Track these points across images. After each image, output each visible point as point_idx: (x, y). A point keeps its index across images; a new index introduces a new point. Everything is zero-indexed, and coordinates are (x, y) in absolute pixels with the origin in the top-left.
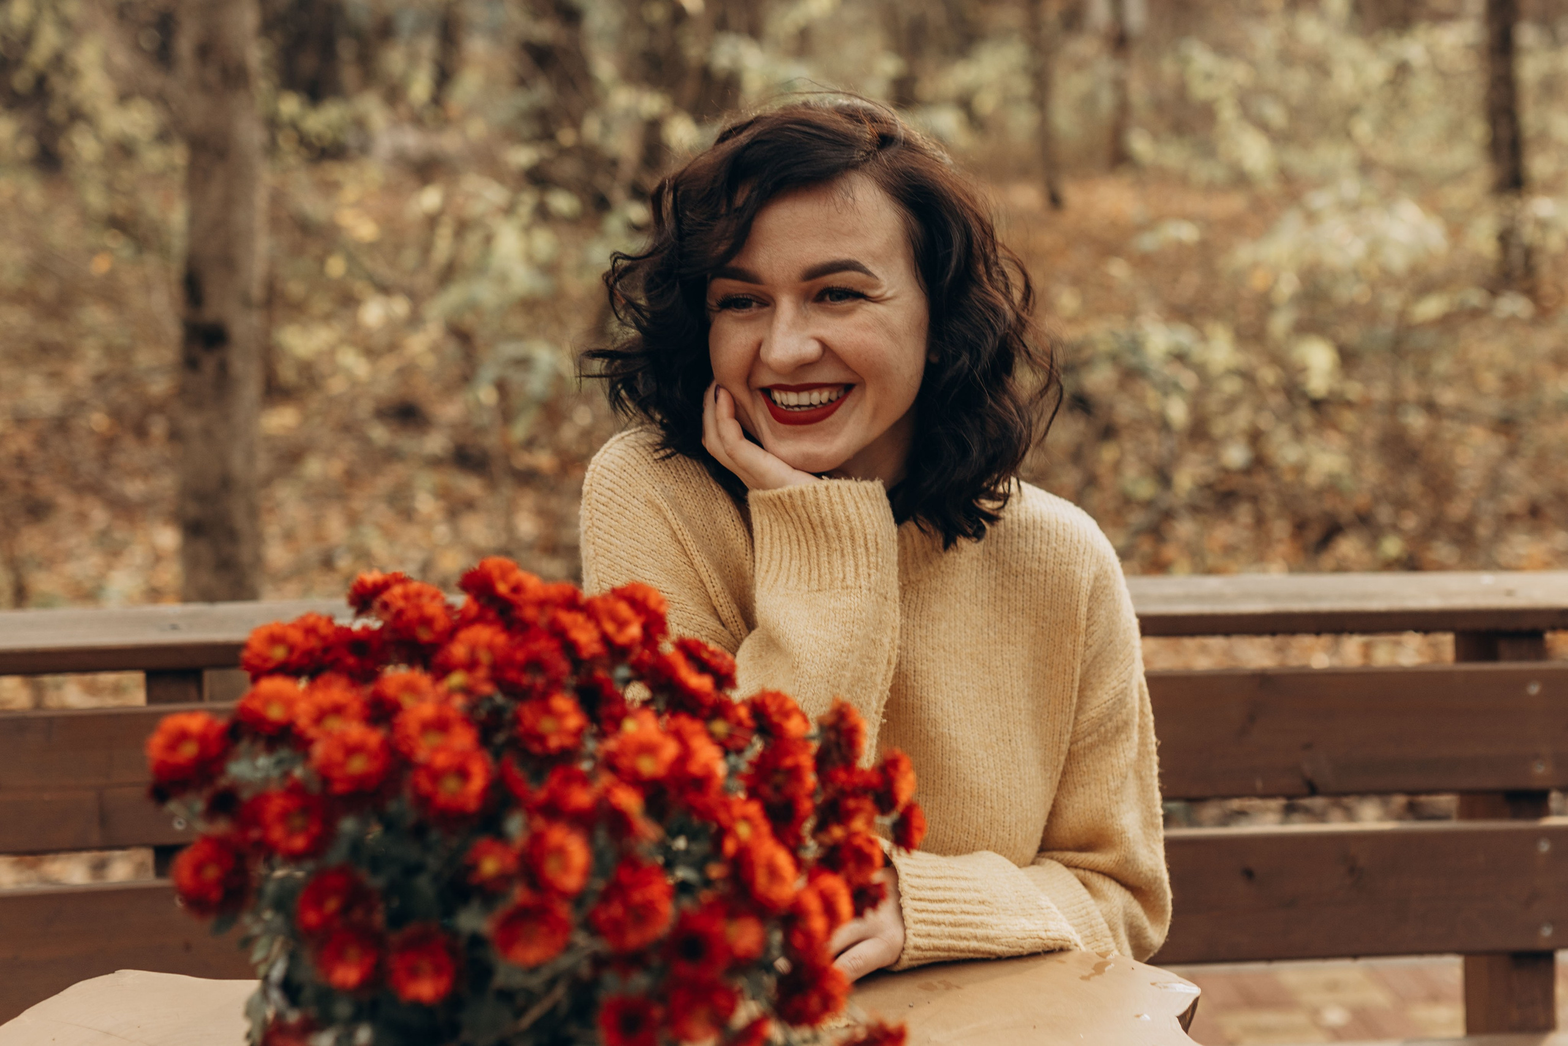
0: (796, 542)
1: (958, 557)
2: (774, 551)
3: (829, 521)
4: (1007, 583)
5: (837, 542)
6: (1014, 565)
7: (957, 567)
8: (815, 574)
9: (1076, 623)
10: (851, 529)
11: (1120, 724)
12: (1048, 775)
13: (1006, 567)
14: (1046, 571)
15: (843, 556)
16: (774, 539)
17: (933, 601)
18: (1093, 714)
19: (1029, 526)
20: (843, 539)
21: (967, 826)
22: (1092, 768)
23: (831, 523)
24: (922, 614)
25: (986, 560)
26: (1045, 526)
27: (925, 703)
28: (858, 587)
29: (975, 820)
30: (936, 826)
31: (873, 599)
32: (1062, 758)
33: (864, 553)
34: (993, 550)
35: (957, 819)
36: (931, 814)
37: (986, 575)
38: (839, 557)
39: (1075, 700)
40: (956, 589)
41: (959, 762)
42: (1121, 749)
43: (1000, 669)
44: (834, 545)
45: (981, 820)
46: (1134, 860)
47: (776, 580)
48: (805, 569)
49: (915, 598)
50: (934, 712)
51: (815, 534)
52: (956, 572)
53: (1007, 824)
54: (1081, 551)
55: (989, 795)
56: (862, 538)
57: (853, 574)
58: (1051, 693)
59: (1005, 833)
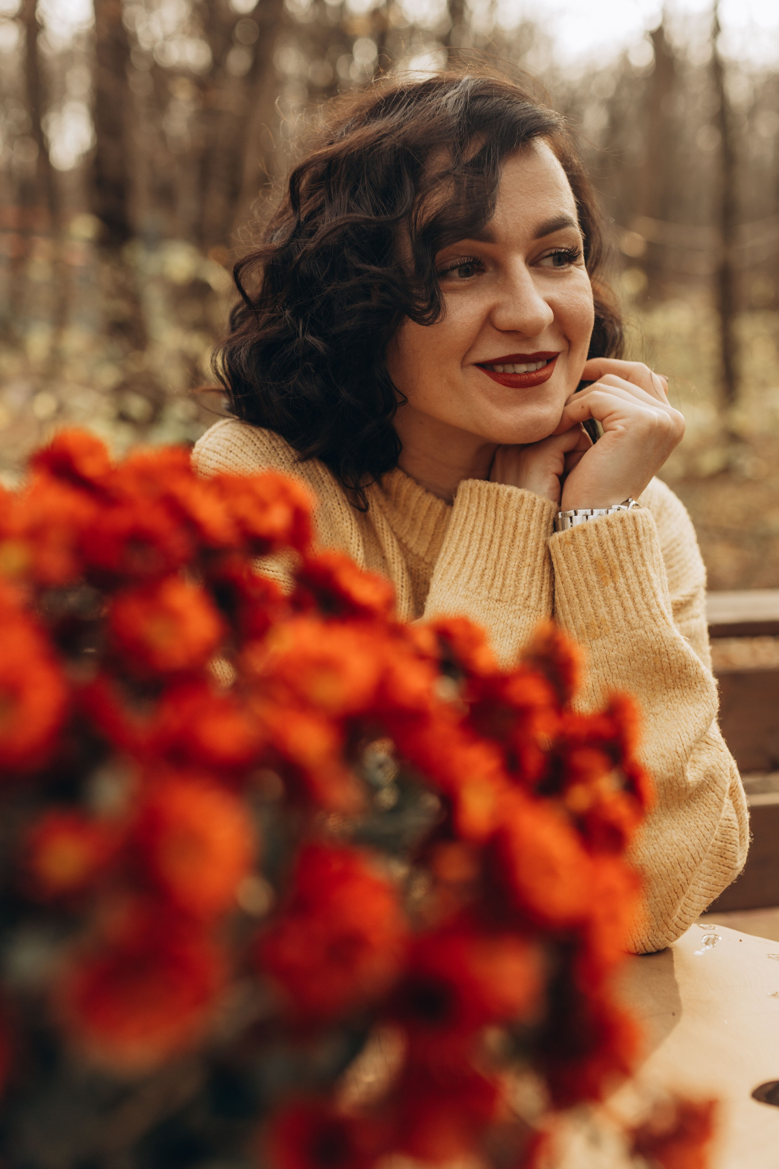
0: (488, 542)
2: (462, 544)
8: (498, 583)
16: (465, 532)
48: (489, 573)
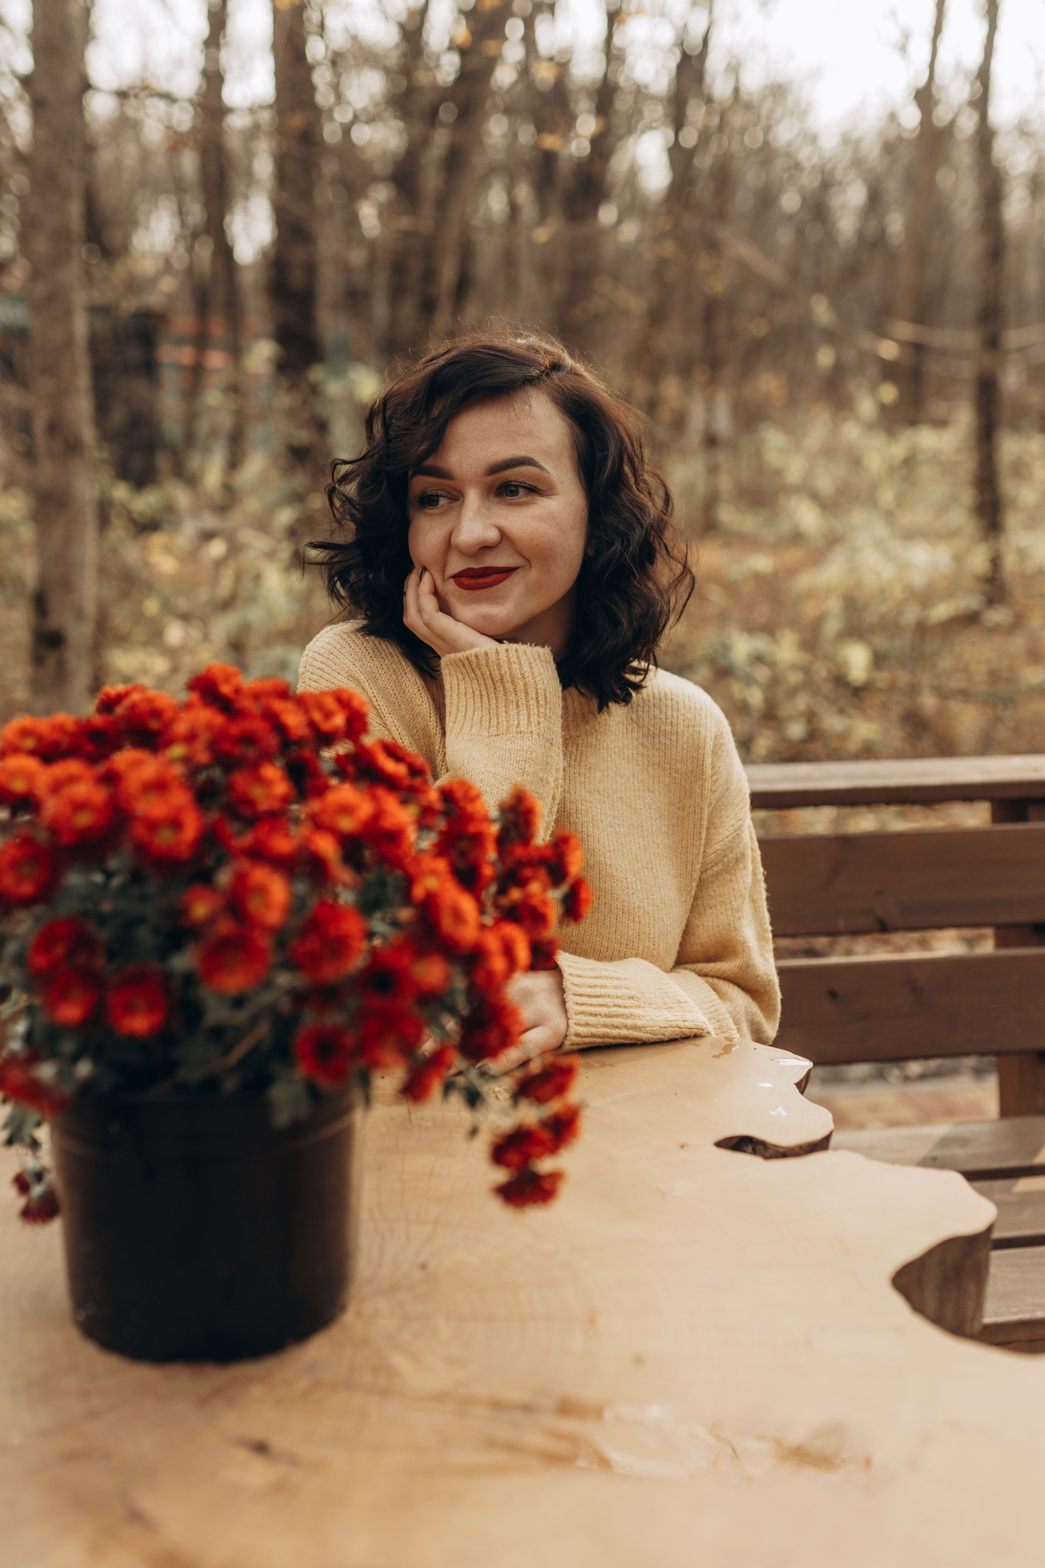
0: (479, 696)
1: (608, 720)
2: (461, 704)
3: (507, 678)
4: (646, 743)
5: (513, 695)
6: (651, 729)
7: (607, 728)
8: (494, 722)
9: (703, 772)
10: (525, 684)
11: (739, 856)
12: (683, 899)
13: (646, 730)
14: (677, 732)
15: (518, 706)
16: (461, 695)
17: (589, 754)
18: (718, 847)
19: (661, 698)
20: (519, 692)
21: (619, 937)
22: (718, 893)
23: (509, 679)
24: (581, 764)
25: (629, 724)
26: (674, 697)
27: (586, 836)
28: (529, 732)
29: (626, 933)
30: (594, 938)
31: (541, 742)
32: (694, 884)
33: (535, 704)
34: (634, 717)
35: (611, 932)
36: (590, 928)
37: (629, 736)
38: (514, 708)
39: (703, 836)
40: (607, 745)
41: (613, 884)
42: (740, 876)
43: (643, 811)
44: (511, 698)
45: (631, 932)
46: (753, 965)
47: (462, 728)
48: (486, 718)
49: (574, 750)
50: (592, 843)
51: (495, 689)
52: (607, 732)
53: (651, 936)
54: (704, 716)
55: (637, 911)
56: (534, 692)
57: (526, 722)
58: (684, 831)
59: (650, 943)
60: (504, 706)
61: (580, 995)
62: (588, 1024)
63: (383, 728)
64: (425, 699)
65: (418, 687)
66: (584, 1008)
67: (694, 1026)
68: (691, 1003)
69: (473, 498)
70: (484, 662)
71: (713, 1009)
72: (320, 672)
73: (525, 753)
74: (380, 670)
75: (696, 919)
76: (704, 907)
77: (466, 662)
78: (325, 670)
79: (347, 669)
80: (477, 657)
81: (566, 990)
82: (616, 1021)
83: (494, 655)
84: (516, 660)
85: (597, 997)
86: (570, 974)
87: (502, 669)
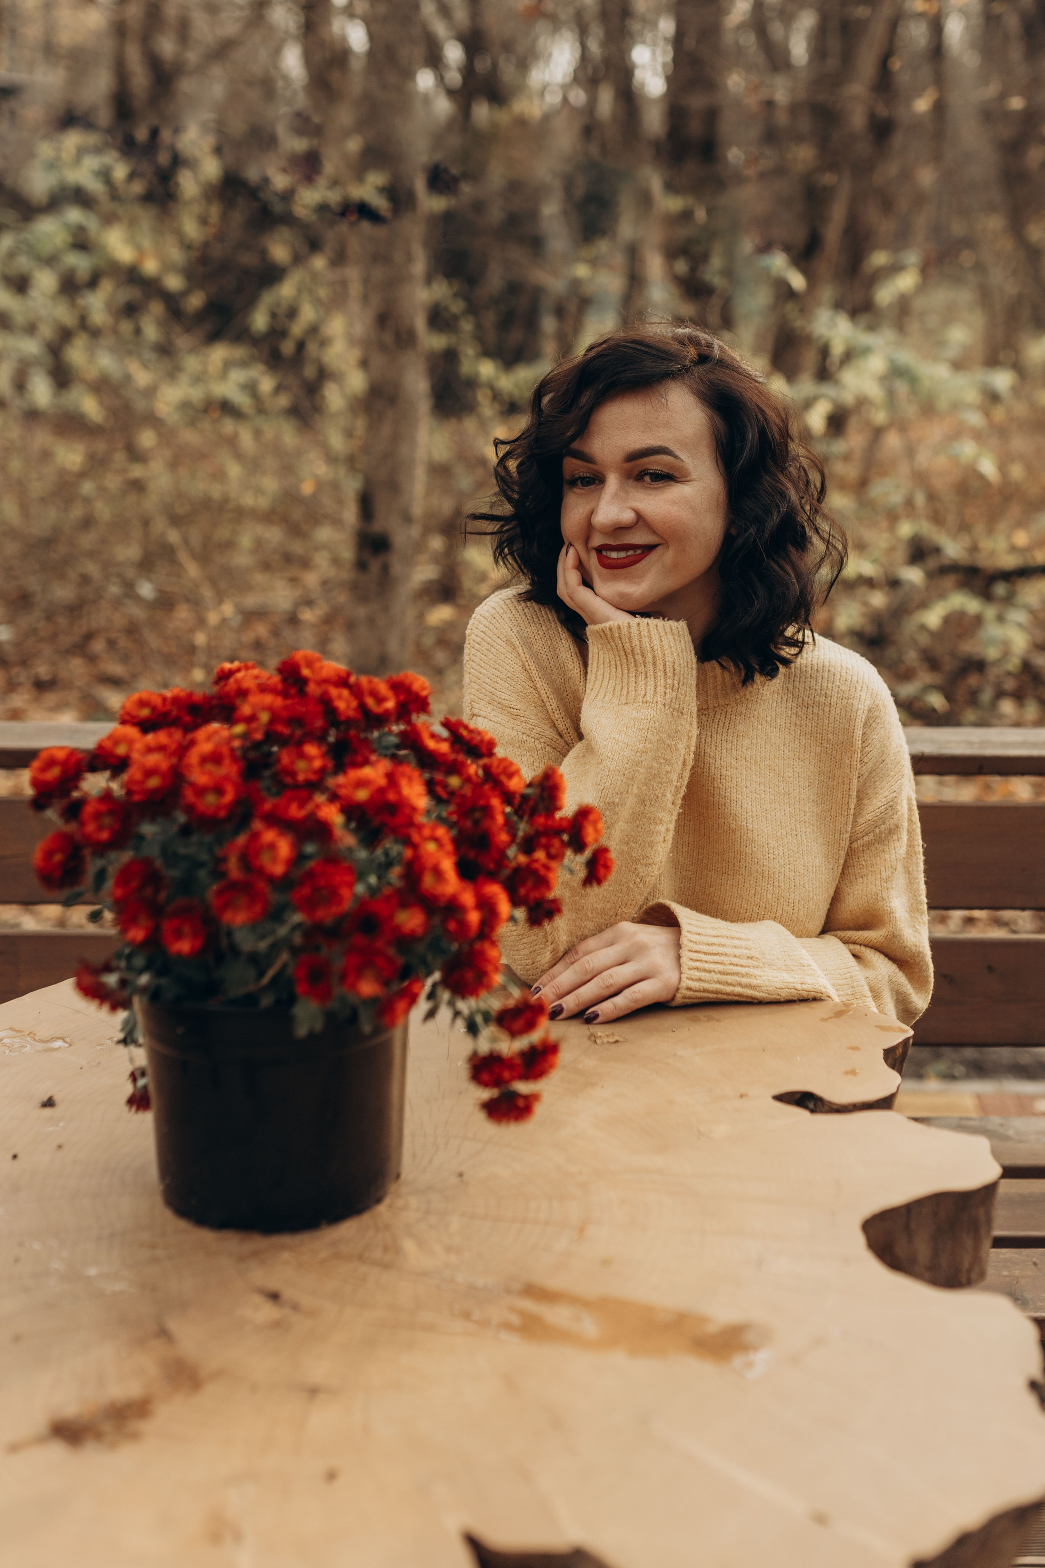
1: (762, 689)
2: (599, 672)
3: (637, 650)
4: (800, 713)
5: (643, 666)
6: (806, 699)
7: (760, 697)
8: (625, 691)
9: (852, 743)
10: (654, 657)
11: (892, 827)
12: (831, 867)
13: (800, 700)
14: (830, 704)
15: (646, 677)
16: (600, 664)
17: (738, 721)
18: (869, 817)
19: (819, 669)
20: (647, 664)
21: (758, 900)
22: (869, 862)
23: (639, 651)
24: (729, 731)
25: (784, 694)
26: (832, 669)
27: (729, 801)
28: (655, 702)
29: (765, 896)
30: (735, 900)
31: (668, 712)
32: (843, 853)
33: (662, 676)
34: (790, 687)
35: (750, 894)
36: (731, 890)
37: (784, 705)
38: (643, 679)
39: (852, 806)
40: (758, 714)
41: (754, 849)
42: (893, 847)
43: (791, 779)
44: (640, 669)
45: (770, 896)
46: (900, 936)
47: (597, 696)
49: (723, 718)
50: (735, 808)
51: (627, 660)
52: (759, 701)
53: (791, 901)
54: (859, 688)
55: (777, 876)
56: (662, 664)
57: (652, 692)
58: (833, 800)
59: (789, 907)
60: (634, 677)
61: (696, 952)
62: (700, 980)
63: (534, 691)
64: (577, 664)
65: (571, 653)
66: (698, 964)
67: (812, 990)
68: (815, 966)
69: (613, 481)
70: (617, 635)
71: (848, 975)
72: (483, 635)
73: (648, 722)
74: (536, 635)
75: (847, 887)
76: (855, 876)
77: (602, 634)
78: (487, 634)
79: (505, 634)
80: (611, 629)
81: (682, 946)
82: (730, 979)
83: (626, 629)
84: (646, 634)
85: (714, 954)
86: (689, 932)
87: (633, 641)
